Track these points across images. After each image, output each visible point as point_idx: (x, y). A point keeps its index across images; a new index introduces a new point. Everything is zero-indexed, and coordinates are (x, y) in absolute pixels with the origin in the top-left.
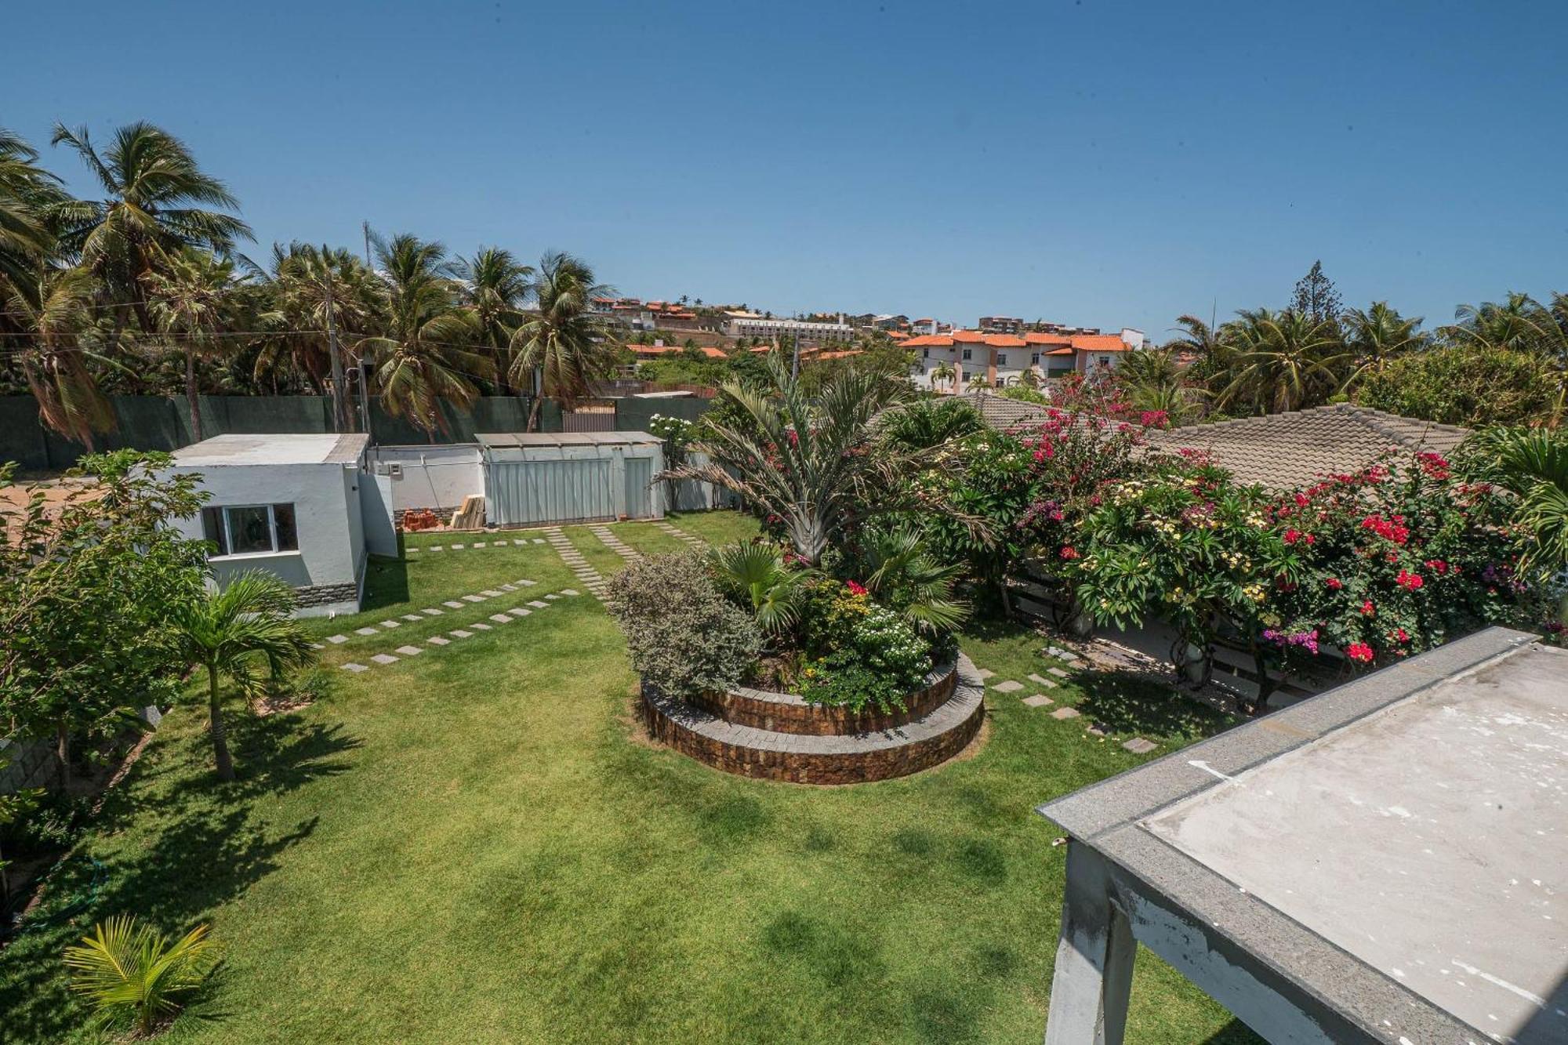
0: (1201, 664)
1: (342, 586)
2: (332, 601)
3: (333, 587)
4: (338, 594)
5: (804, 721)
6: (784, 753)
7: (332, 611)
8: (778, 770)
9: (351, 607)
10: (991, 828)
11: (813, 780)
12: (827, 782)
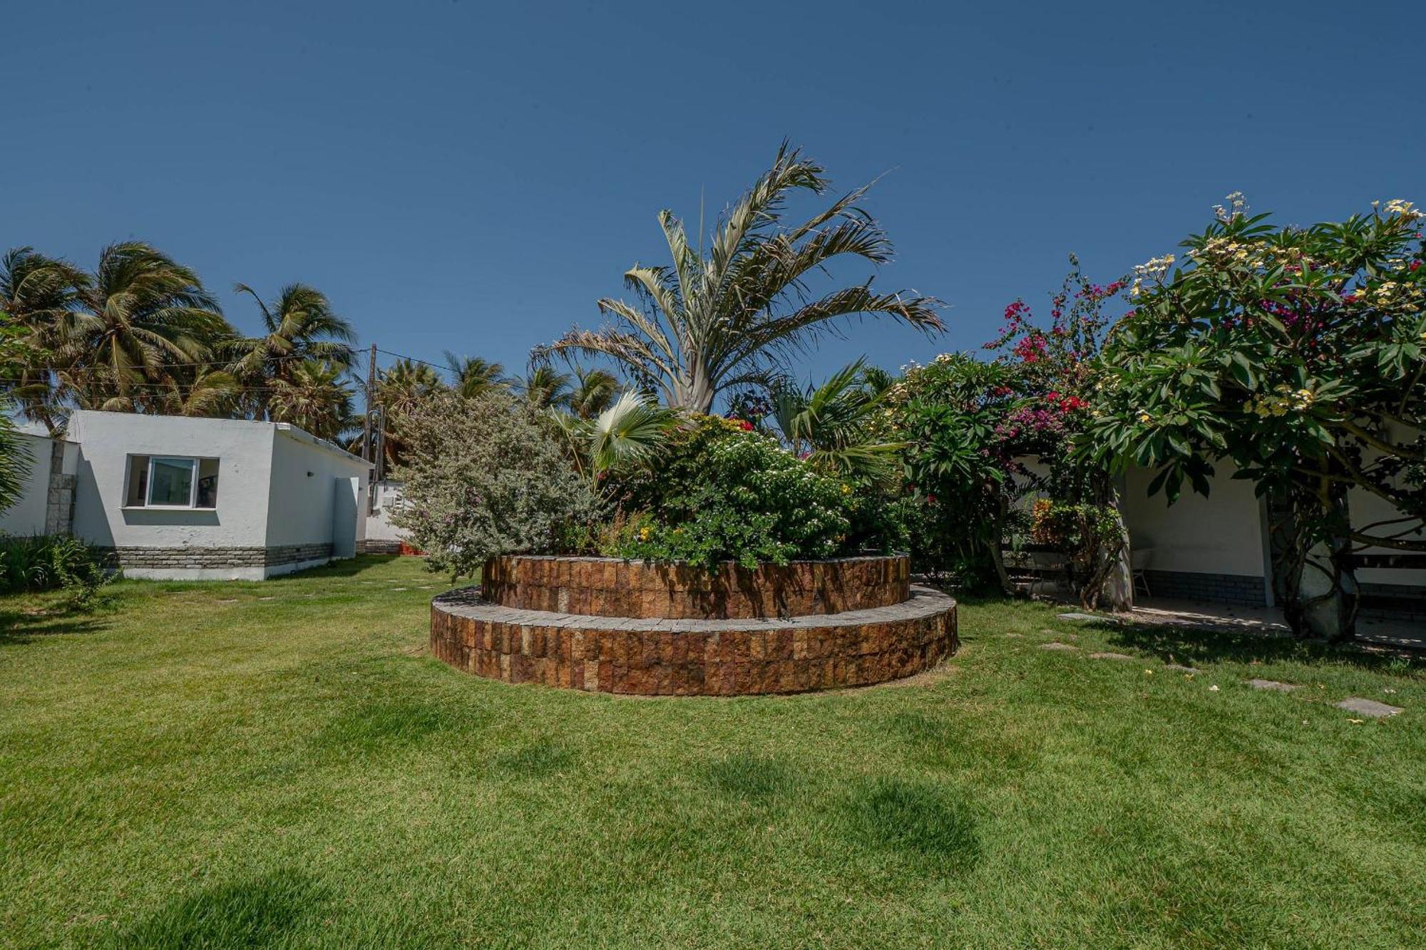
0: (1333, 603)
1: (251, 549)
2: (238, 565)
3: (241, 549)
4: (244, 558)
5: (617, 591)
6: (559, 630)
7: (235, 574)
8: (548, 664)
9: (256, 574)
10: (951, 768)
11: (608, 684)
12: (632, 688)
